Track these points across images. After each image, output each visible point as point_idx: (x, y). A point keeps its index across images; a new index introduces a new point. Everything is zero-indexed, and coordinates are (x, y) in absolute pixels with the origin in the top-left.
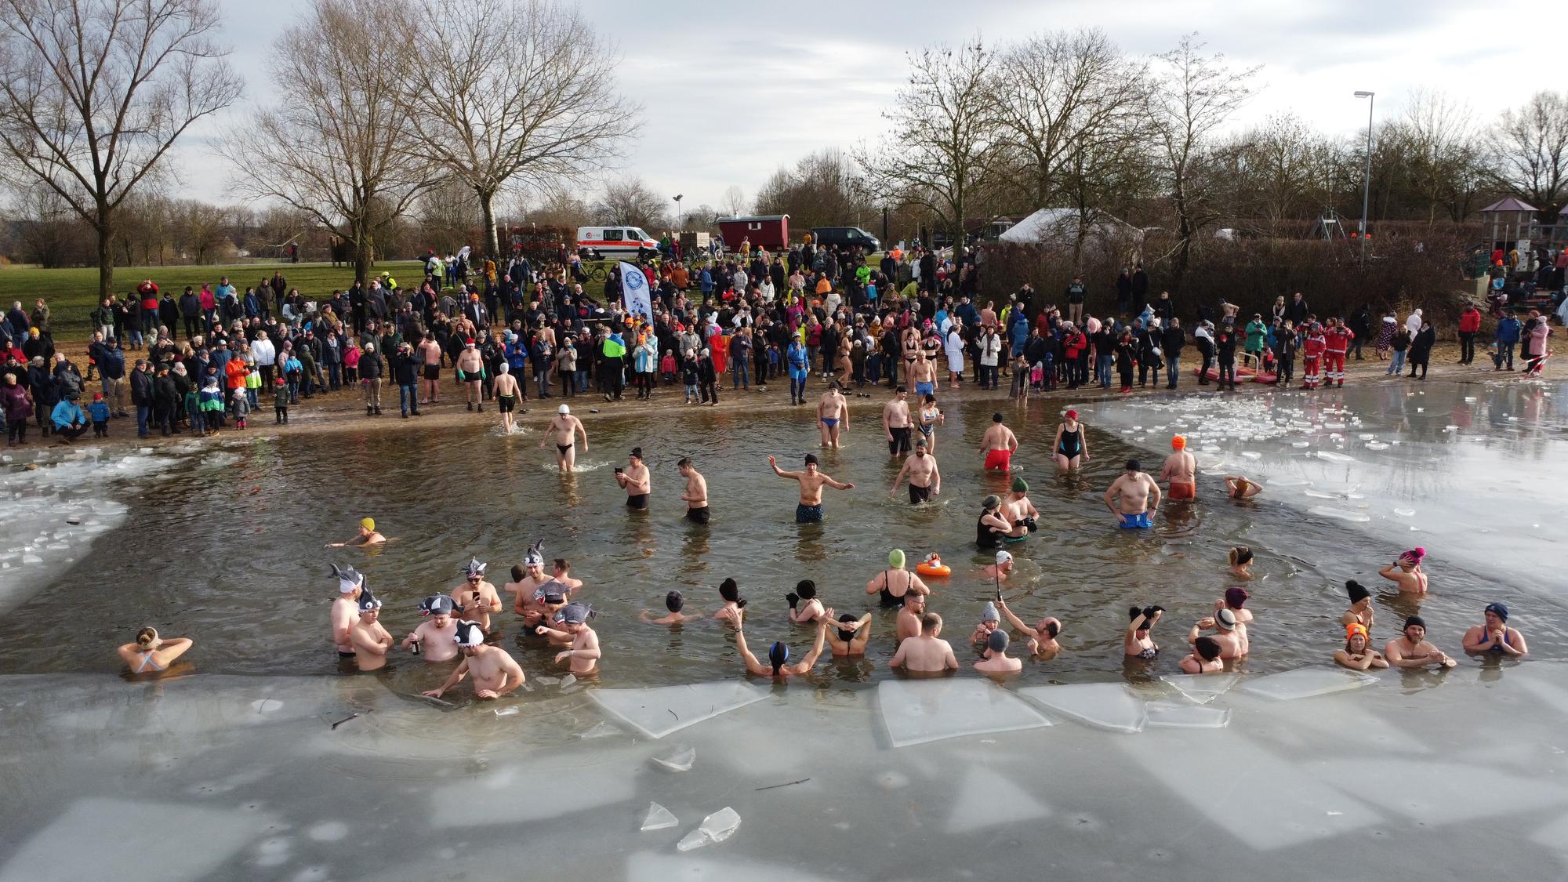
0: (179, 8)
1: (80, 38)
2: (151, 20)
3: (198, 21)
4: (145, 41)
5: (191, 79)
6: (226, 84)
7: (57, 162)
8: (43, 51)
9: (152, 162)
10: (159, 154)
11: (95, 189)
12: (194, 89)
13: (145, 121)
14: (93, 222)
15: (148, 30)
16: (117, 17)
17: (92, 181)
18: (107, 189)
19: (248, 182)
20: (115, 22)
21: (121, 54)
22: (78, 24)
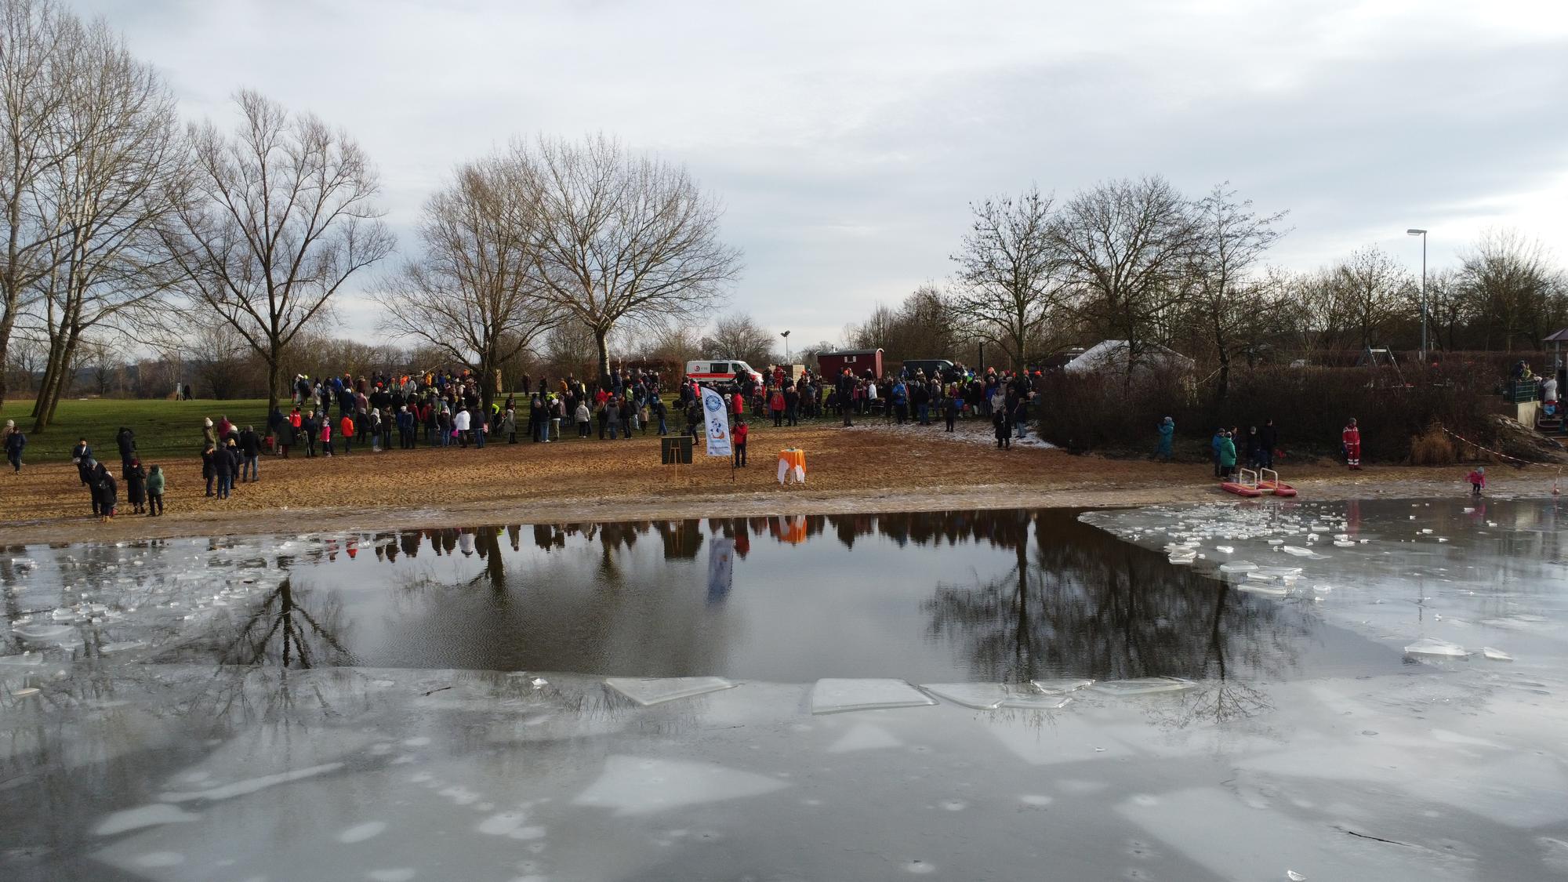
0: (347, 178)
1: (266, 206)
2: (324, 189)
3: (361, 189)
4: (318, 206)
5: (354, 236)
6: (381, 241)
7: (241, 307)
8: (237, 217)
9: (318, 306)
10: (323, 299)
11: (270, 330)
12: (355, 245)
13: (314, 272)
14: (267, 357)
15: (322, 196)
16: (297, 187)
17: (268, 324)
18: (279, 330)
19: (395, 322)
20: (295, 192)
21: (298, 217)
22: (265, 193)
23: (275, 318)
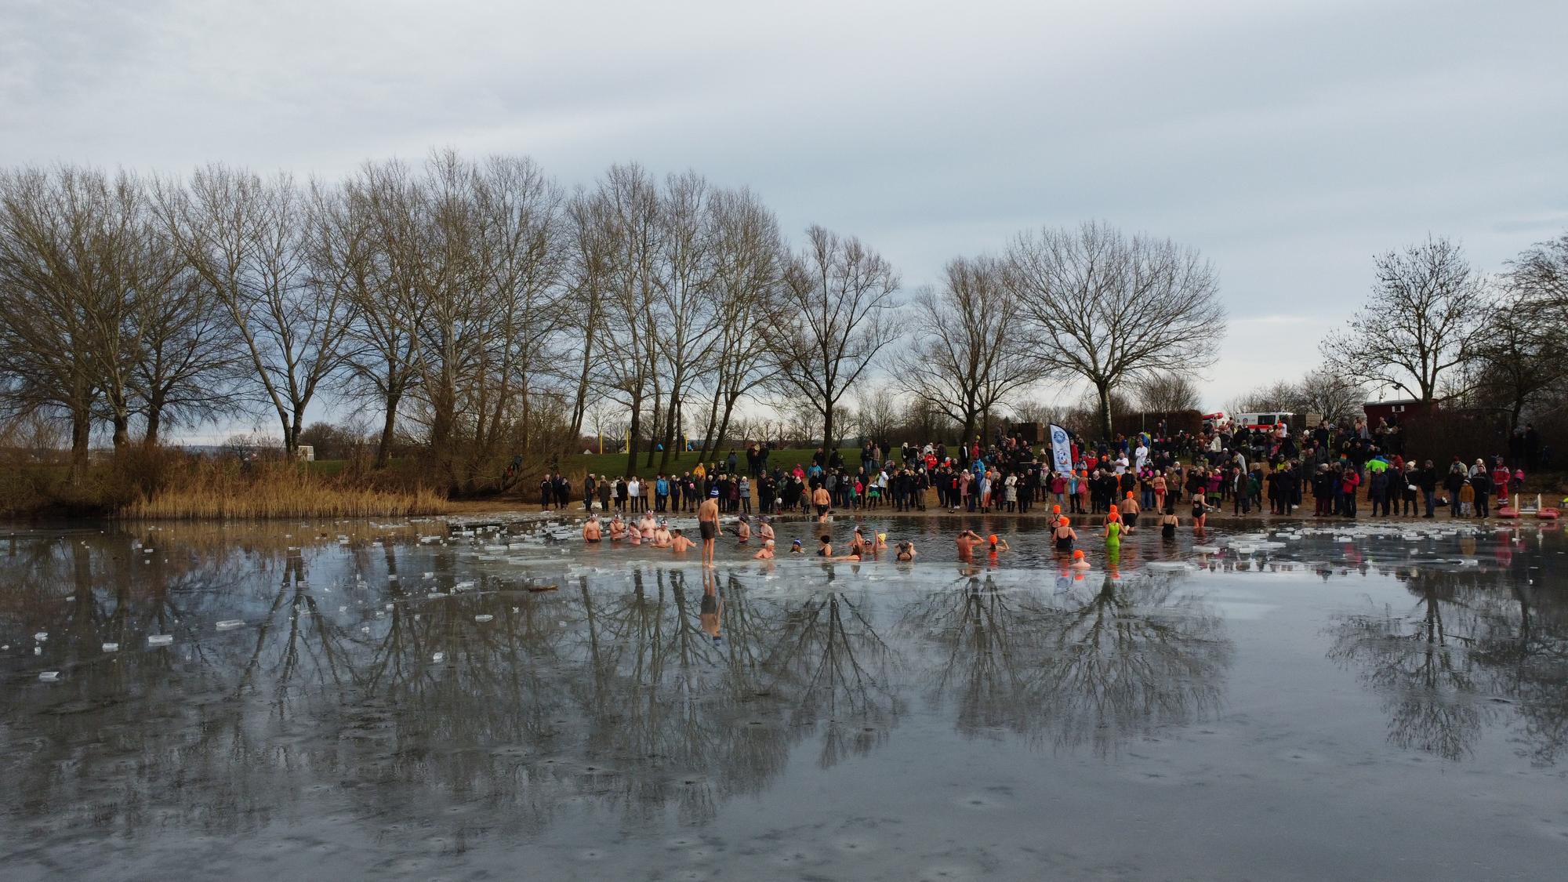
3: (889, 287)
4: (855, 306)
9: (857, 373)
11: (826, 392)
21: (843, 312)
23: (829, 383)
